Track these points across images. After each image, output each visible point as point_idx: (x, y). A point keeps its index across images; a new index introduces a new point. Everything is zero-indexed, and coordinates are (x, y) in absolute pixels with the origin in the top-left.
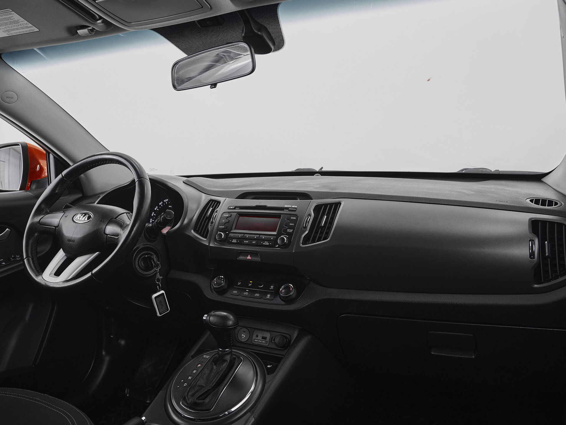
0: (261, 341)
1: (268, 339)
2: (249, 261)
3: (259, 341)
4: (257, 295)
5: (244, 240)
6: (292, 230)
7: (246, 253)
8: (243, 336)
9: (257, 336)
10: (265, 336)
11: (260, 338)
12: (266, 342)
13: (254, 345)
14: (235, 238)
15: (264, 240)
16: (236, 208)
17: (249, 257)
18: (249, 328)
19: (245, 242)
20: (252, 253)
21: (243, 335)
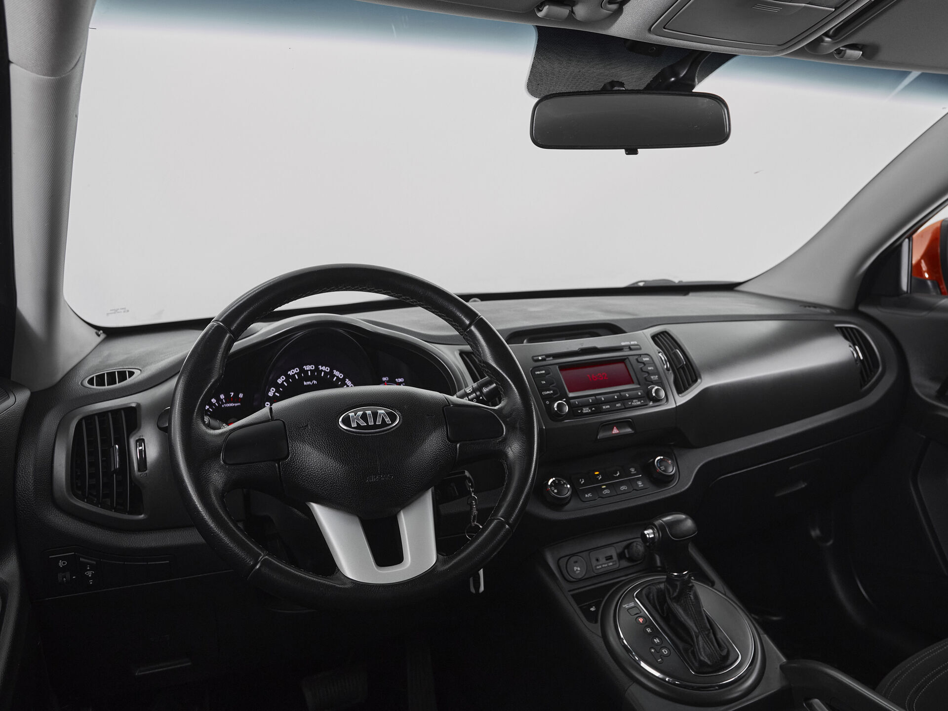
0: (606, 565)
1: (615, 557)
2: (617, 437)
3: (603, 566)
4: (623, 488)
5: (602, 405)
6: (657, 376)
7: (610, 425)
8: (577, 569)
9: (597, 560)
10: (609, 554)
11: (603, 560)
12: (614, 563)
13: (600, 575)
14: (585, 406)
15: (631, 399)
16: (547, 359)
17: (615, 431)
18: (579, 554)
19: (604, 407)
20: (620, 423)
21: (575, 568)
